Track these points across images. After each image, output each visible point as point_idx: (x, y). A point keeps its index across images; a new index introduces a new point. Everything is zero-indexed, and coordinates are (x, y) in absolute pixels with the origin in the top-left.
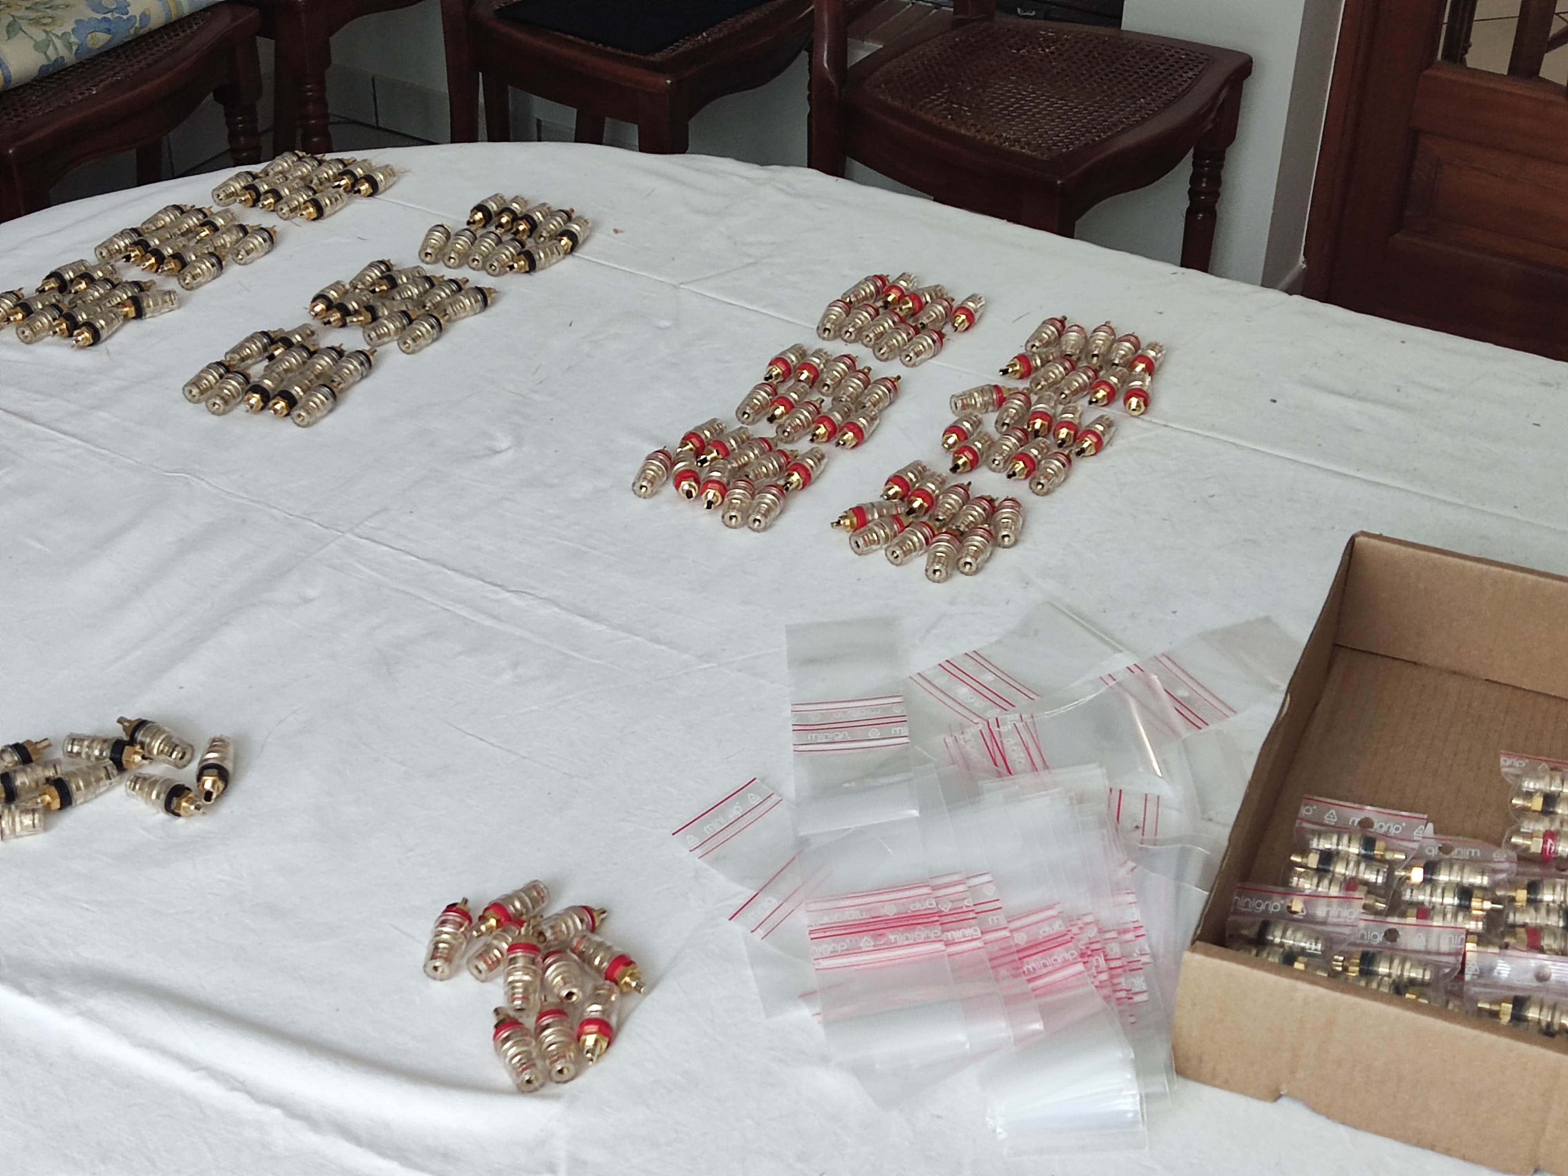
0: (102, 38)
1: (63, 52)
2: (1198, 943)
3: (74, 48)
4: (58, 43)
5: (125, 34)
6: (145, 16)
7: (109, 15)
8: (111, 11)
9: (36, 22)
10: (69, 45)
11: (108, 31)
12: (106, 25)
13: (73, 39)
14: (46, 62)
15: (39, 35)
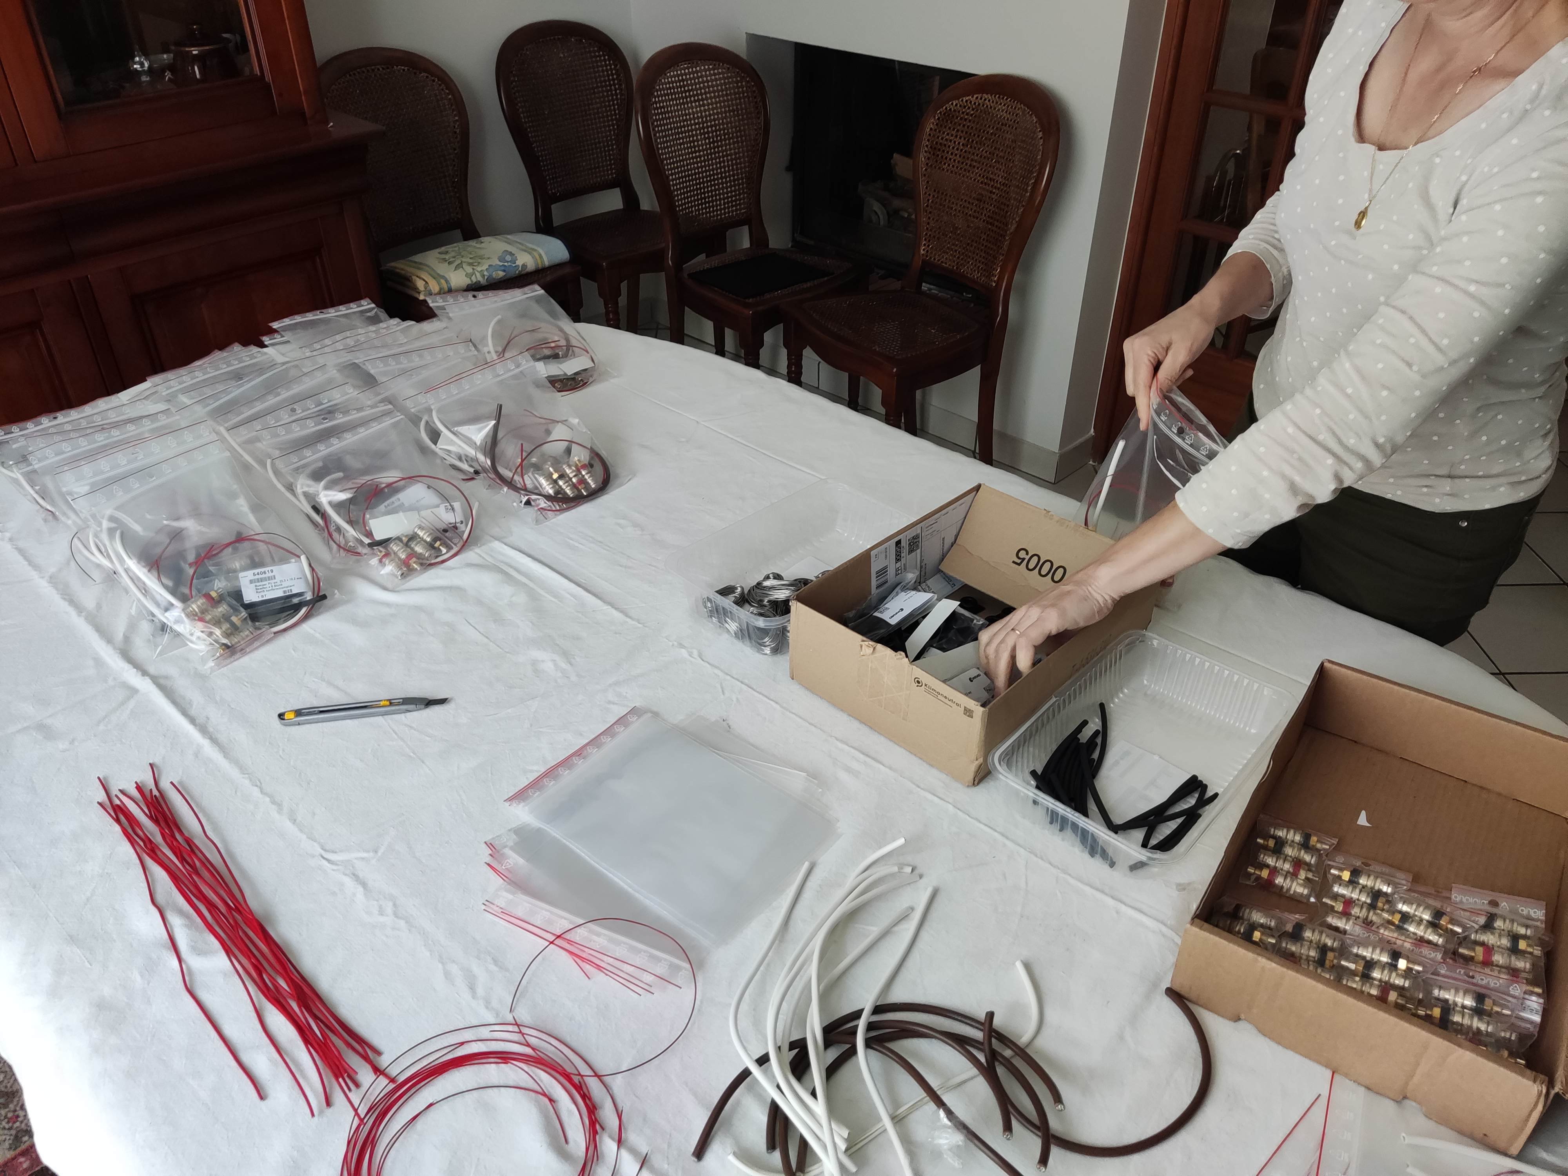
0: (501, 274)
1: (480, 278)
2: (1195, 919)
3: (486, 277)
4: (478, 275)
5: (513, 273)
6: (524, 266)
7: (506, 264)
8: (508, 262)
9: (470, 264)
10: (483, 276)
11: (504, 271)
12: (503, 268)
13: (486, 273)
14: (470, 282)
15: (469, 270)
